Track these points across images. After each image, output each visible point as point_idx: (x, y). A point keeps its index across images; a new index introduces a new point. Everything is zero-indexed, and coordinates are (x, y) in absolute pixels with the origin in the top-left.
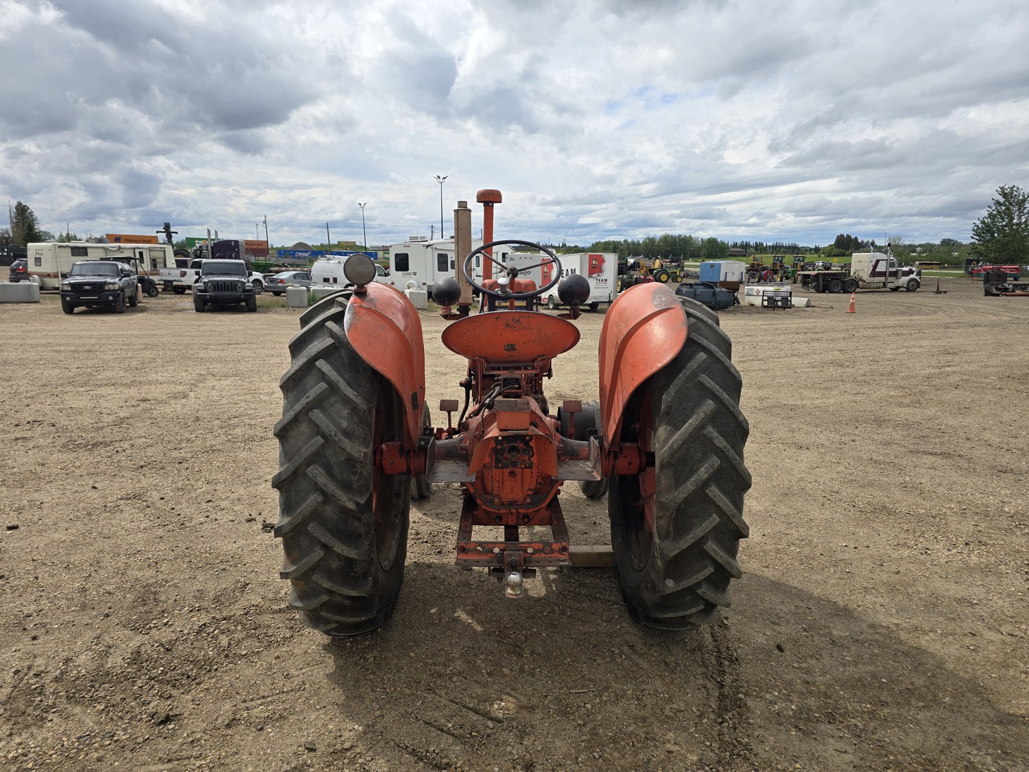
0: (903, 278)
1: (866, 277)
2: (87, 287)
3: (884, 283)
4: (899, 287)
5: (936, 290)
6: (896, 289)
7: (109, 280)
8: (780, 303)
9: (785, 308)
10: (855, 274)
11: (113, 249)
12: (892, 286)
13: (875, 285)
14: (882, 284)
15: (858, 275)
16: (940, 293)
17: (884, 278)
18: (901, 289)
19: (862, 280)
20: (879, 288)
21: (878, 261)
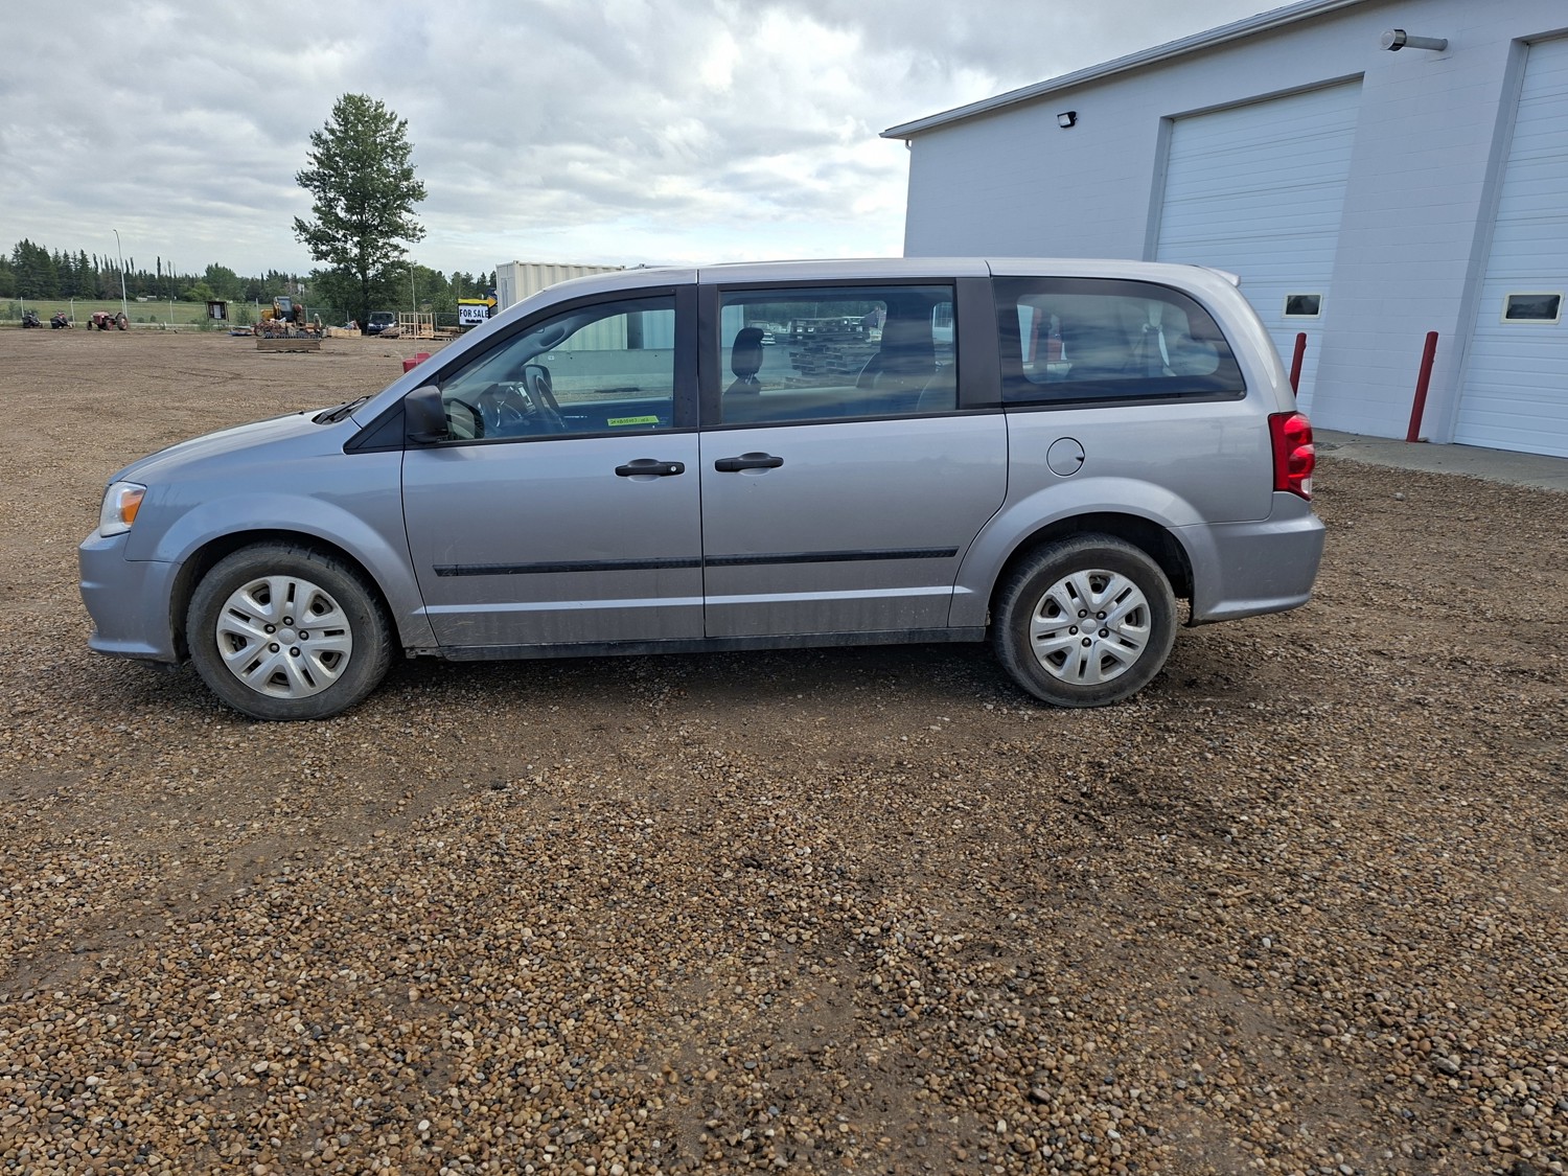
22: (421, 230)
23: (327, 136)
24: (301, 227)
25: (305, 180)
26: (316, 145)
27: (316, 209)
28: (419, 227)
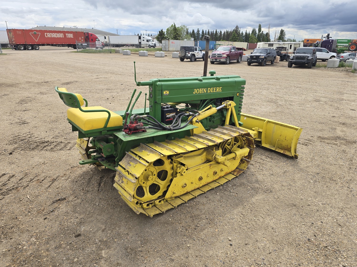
2: (254, 57)
7: (262, 54)
11: (282, 44)
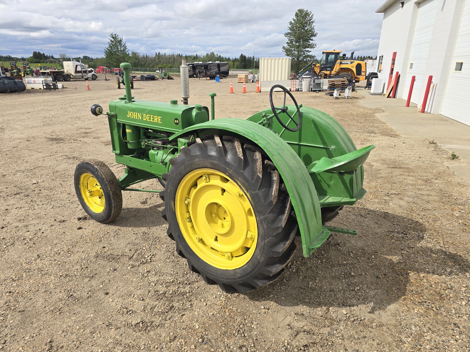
0: (89, 74)
1: (73, 72)
3: (82, 76)
4: (88, 78)
5: (105, 79)
6: (87, 79)
8: (52, 87)
9: (55, 89)
10: (67, 72)
12: (85, 77)
13: (78, 77)
14: (81, 77)
15: (69, 72)
16: (107, 80)
17: (81, 74)
18: (89, 79)
19: (72, 75)
20: (80, 78)
21: (77, 66)
22: (315, 45)
23: (293, 22)
24: (284, 48)
25: (287, 34)
26: (290, 25)
27: (287, 43)
28: (315, 44)
